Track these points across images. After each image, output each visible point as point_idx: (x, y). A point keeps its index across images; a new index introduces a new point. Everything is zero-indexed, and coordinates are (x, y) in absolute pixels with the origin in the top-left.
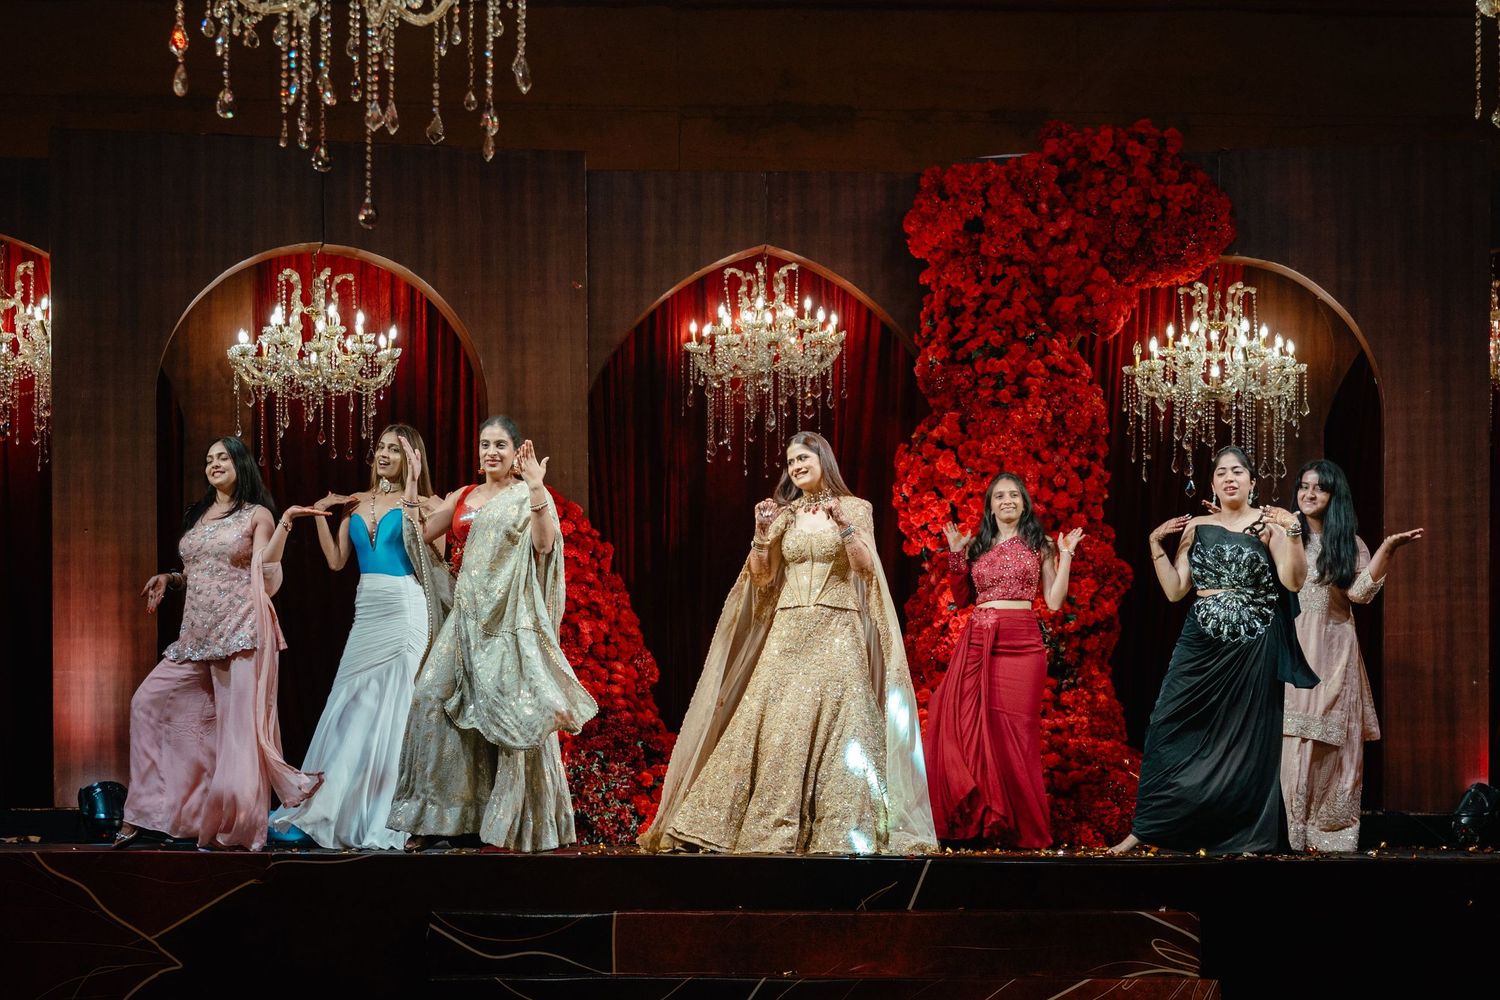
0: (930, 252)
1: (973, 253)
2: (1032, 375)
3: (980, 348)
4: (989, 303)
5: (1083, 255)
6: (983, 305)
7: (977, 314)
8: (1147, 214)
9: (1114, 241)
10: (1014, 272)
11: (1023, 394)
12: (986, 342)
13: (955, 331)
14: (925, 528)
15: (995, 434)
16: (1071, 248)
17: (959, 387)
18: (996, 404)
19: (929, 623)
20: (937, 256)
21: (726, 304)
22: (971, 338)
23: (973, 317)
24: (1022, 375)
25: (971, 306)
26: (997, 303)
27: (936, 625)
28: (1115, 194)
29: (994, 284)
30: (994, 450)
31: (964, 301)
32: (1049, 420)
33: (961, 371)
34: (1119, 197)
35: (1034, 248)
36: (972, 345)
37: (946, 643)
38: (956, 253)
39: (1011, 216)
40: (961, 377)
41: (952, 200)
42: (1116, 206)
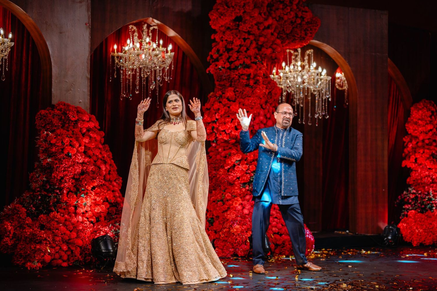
0: (220, 27)
1: (236, 29)
2: (258, 76)
3: (240, 64)
4: (242, 48)
5: (272, 34)
6: (239, 49)
7: (238, 52)
8: (295, 22)
9: (283, 30)
10: (252, 37)
11: (256, 82)
12: (244, 62)
13: (230, 57)
14: (224, 131)
15: (250, 97)
16: (270, 31)
17: (233, 78)
18: (248, 85)
19: (223, 167)
20: (223, 29)
21: (130, 39)
22: (236, 61)
23: (236, 53)
24: (255, 76)
25: (236, 48)
26: (245, 49)
27: (226, 168)
28: (285, 13)
29: (245, 41)
30: (251, 103)
31: (233, 46)
32: (267, 93)
33: (234, 72)
34: (287, 14)
35: (259, 29)
36: (237, 63)
37: (232, 175)
38: (228, 28)
39: (253, 17)
40: (234, 75)
41: (231, 8)
42: (286, 18)
